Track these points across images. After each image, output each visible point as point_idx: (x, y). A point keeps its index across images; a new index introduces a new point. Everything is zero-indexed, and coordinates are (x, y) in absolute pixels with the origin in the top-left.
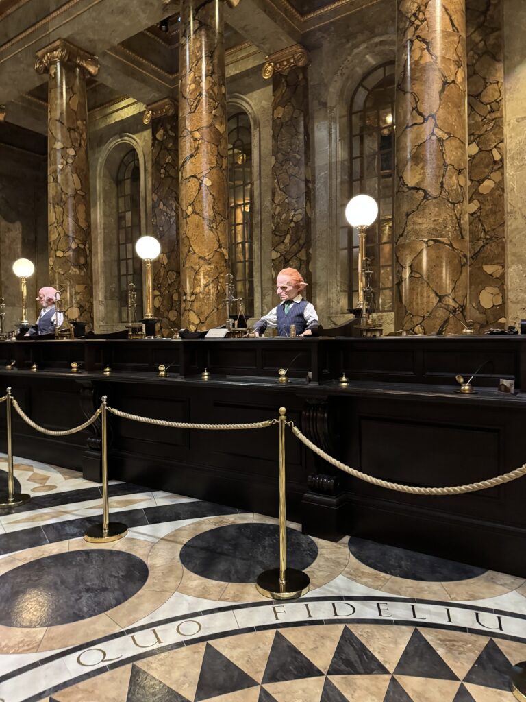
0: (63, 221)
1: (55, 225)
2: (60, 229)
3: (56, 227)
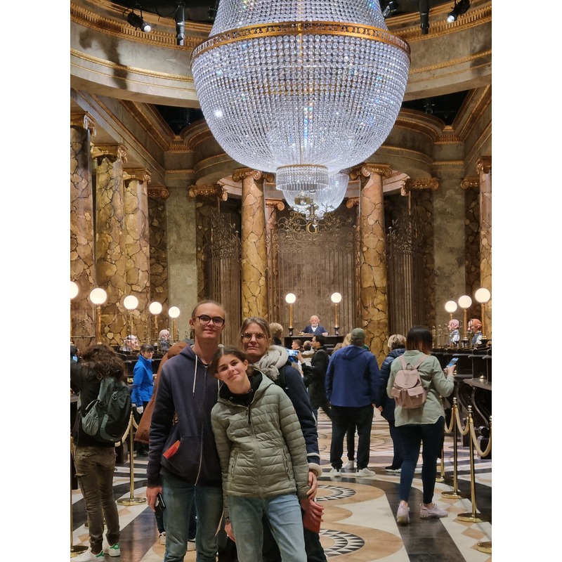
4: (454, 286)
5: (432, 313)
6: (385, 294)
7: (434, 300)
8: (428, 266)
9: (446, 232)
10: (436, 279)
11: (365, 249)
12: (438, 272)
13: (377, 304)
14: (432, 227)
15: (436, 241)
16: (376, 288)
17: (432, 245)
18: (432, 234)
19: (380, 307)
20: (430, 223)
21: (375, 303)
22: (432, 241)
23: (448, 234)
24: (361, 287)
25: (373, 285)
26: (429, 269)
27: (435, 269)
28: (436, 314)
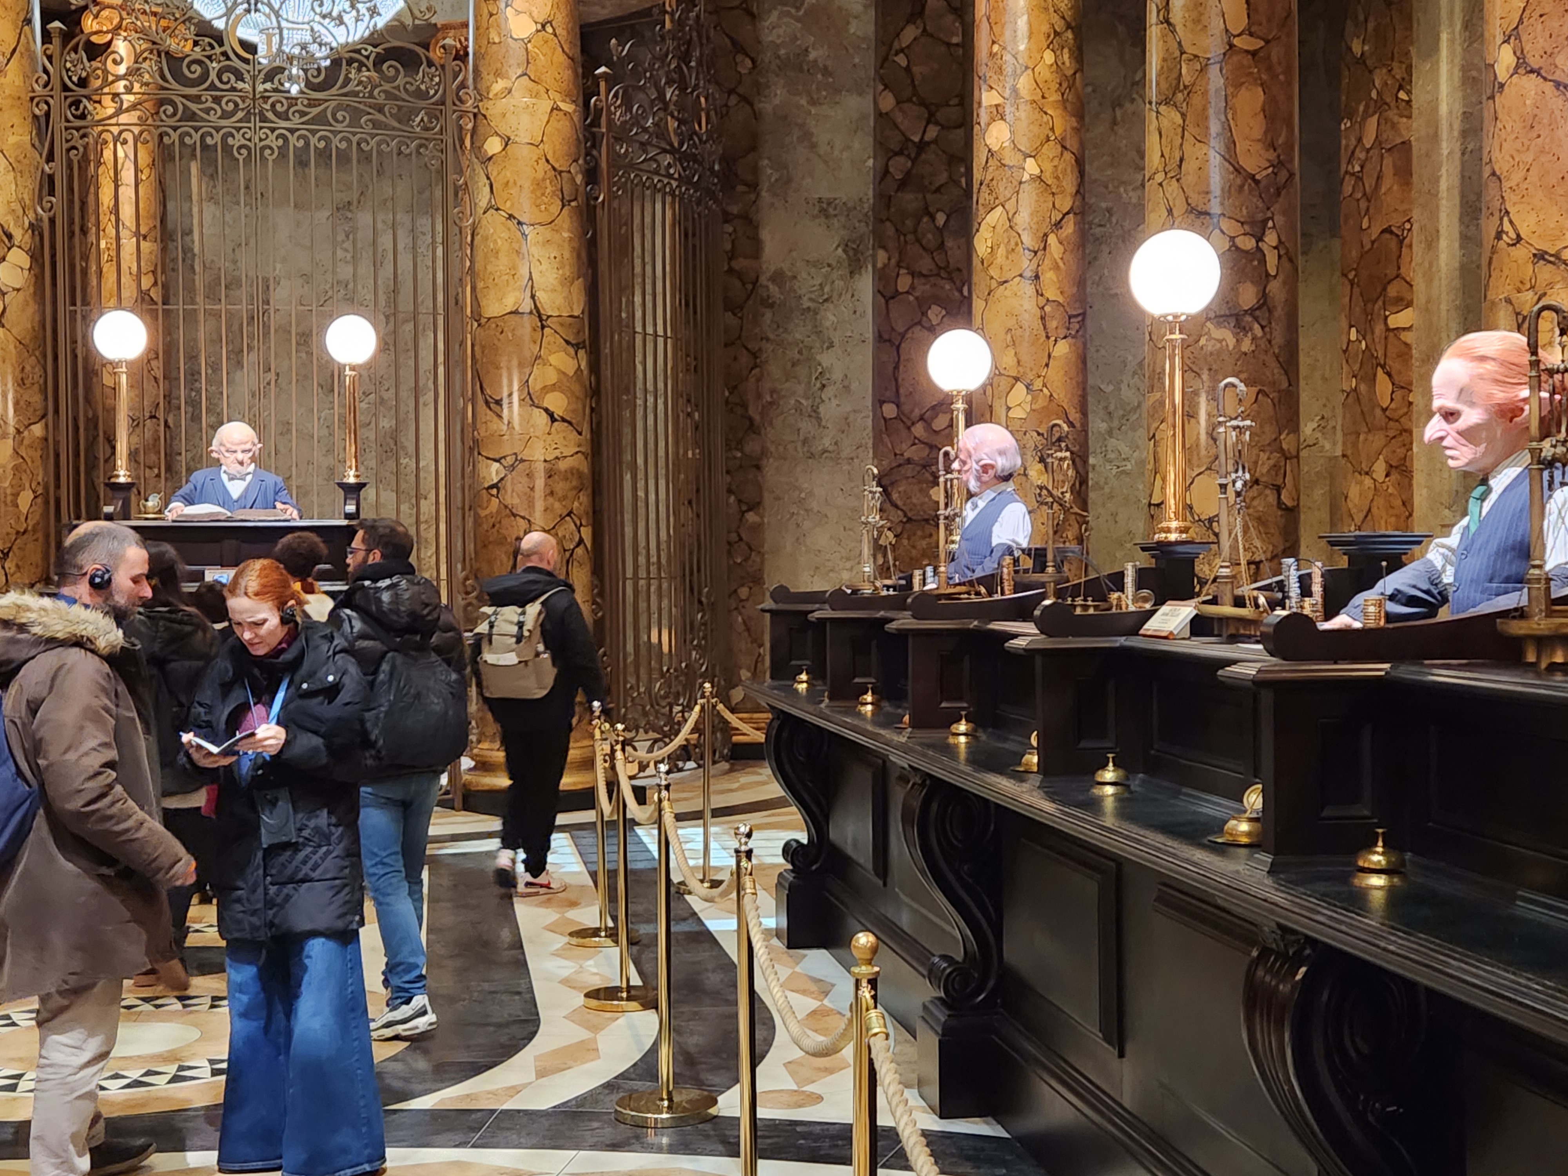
0: (1181, 160)
1: (1160, 177)
2: (1172, 188)
3: (1160, 184)
4: (831, 346)
5: (752, 446)
6: (577, 346)
7: (759, 396)
8: (740, 264)
9: (807, 136)
10: (768, 315)
11: (493, 146)
12: (773, 289)
13: (546, 389)
14: (757, 116)
15: (769, 173)
16: (541, 319)
17: (754, 186)
18: (753, 144)
19: (557, 402)
20: (746, 100)
21: (536, 385)
22: (755, 170)
23: (813, 146)
24: (477, 316)
25: (527, 306)
26: (740, 275)
27: (763, 280)
28: (764, 453)
